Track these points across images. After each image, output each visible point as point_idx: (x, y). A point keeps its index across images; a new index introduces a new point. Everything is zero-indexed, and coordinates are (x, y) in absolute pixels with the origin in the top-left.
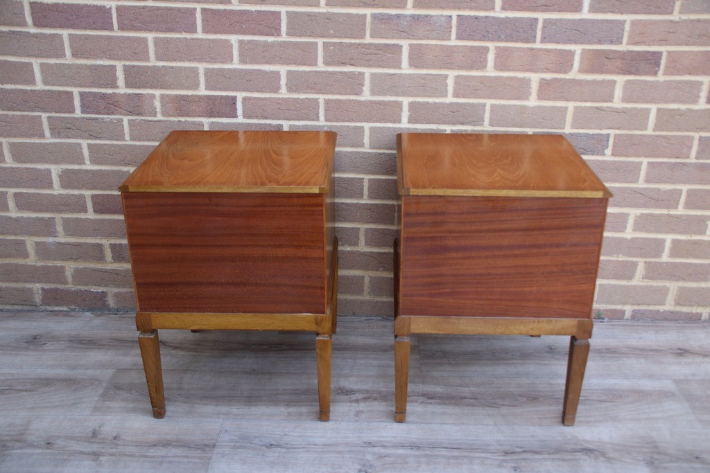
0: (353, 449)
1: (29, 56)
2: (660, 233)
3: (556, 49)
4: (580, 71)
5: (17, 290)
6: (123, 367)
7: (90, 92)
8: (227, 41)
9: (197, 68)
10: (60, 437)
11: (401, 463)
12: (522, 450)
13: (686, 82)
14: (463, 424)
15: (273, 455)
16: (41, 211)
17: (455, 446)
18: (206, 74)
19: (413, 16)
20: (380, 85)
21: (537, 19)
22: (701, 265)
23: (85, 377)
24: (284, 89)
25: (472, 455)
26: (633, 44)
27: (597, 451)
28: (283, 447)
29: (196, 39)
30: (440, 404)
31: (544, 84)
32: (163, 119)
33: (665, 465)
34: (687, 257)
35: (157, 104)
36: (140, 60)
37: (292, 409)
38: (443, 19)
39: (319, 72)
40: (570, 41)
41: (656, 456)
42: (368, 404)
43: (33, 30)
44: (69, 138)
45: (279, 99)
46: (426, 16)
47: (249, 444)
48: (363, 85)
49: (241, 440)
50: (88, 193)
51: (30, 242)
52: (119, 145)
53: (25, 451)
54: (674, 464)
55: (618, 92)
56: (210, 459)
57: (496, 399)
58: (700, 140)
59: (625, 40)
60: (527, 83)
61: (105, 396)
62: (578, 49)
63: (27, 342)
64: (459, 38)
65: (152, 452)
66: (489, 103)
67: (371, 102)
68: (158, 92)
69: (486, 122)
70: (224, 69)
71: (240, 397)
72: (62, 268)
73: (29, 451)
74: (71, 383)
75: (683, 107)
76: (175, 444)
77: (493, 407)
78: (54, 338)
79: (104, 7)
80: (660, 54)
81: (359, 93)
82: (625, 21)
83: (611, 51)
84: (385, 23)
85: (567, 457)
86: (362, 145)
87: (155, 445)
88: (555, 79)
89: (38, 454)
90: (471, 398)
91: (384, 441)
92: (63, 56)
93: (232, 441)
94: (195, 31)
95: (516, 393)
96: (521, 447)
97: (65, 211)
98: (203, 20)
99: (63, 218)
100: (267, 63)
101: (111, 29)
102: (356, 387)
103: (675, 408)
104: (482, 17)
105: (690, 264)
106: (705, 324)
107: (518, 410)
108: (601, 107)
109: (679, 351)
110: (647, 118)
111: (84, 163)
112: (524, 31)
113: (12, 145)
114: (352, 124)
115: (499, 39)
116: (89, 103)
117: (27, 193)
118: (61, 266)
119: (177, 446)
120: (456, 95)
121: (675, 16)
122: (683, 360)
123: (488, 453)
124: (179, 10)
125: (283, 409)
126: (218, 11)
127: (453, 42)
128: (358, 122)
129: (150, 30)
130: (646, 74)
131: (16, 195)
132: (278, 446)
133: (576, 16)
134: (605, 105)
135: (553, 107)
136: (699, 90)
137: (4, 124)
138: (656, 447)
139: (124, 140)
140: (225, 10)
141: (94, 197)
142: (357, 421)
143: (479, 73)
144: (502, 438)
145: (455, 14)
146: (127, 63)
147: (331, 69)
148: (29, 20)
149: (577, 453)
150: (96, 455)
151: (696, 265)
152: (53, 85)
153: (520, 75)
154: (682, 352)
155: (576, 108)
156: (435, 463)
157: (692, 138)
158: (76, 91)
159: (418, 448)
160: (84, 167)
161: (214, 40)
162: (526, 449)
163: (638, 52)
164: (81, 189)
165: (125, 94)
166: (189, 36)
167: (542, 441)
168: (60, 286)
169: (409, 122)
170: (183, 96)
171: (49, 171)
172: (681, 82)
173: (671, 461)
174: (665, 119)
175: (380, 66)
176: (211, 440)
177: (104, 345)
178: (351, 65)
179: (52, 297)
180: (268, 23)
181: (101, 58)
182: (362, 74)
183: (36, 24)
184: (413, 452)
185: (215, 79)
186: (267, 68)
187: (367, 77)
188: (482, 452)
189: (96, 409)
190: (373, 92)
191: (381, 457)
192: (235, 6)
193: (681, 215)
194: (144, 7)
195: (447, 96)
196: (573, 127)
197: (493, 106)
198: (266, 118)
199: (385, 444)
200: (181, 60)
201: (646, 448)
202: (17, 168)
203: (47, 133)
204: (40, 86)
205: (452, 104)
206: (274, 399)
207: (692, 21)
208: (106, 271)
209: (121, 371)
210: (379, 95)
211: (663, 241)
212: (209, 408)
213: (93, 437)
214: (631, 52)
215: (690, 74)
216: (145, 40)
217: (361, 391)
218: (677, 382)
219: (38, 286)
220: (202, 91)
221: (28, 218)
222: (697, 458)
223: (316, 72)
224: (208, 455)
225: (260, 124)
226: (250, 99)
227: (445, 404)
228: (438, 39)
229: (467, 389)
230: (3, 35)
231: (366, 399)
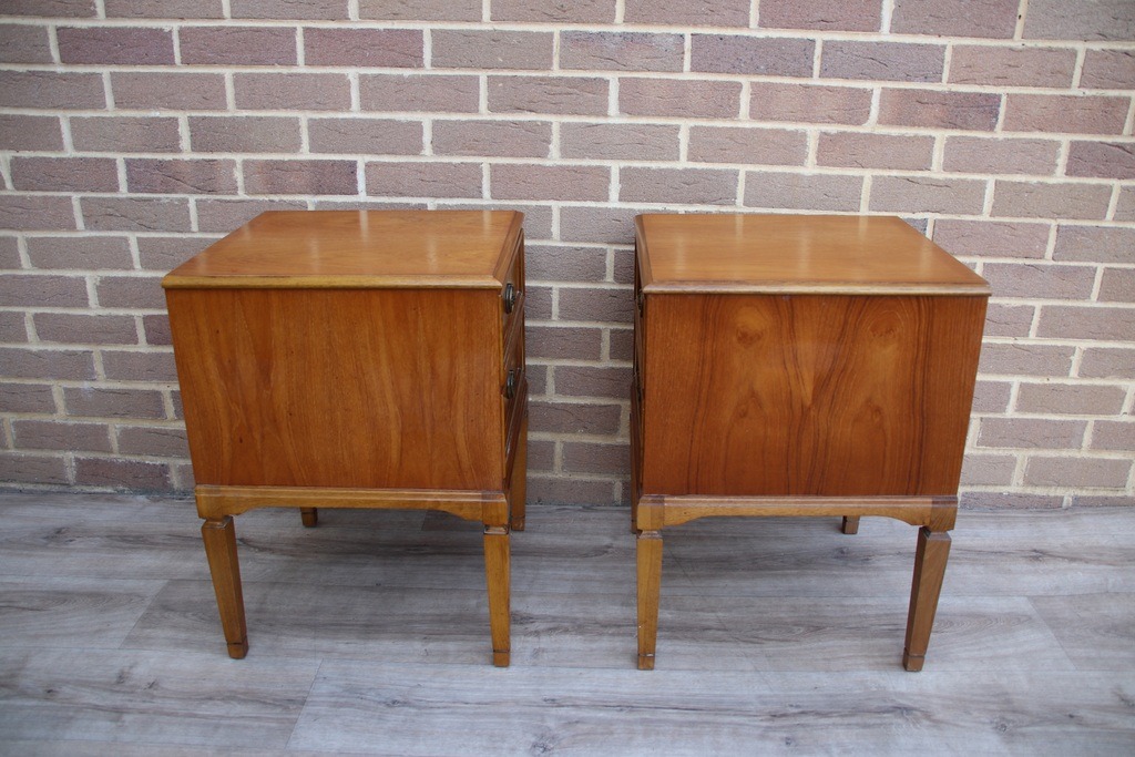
0: (527, 709)
1: (55, 107)
2: (1003, 373)
3: (843, 88)
4: (880, 122)
5: (43, 461)
6: (179, 577)
7: (140, 160)
8: (342, 77)
9: (297, 119)
10: (68, 682)
11: (602, 734)
12: (800, 710)
13: (1037, 142)
14: (705, 670)
15: (395, 718)
16: (71, 341)
17: (692, 706)
18: (310, 128)
19: (624, 36)
20: (576, 141)
21: (813, 41)
22: (1063, 423)
23: (121, 591)
24: (428, 150)
25: (719, 719)
26: (957, 82)
27: (916, 709)
28: (414, 707)
29: (295, 75)
30: (669, 638)
31: (826, 140)
32: (248, 197)
33: (1024, 730)
34: (1043, 412)
35: (239, 175)
36: (213, 109)
37: (431, 646)
38: (671, 39)
39: (481, 122)
40: (863, 76)
41: (1010, 716)
42: (553, 638)
43: (61, 69)
44: (111, 230)
45: (420, 164)
46: (645, 35)
47: (359, 700)
48: (549, 142)
49: (347, 694)
50: (138, 313)
51: (58, 388)
52: (181, 239)
53: (12, 702)
54: (1037, 728)
55: (938, 156)
56: (294, 722)
57: (758, 630)
58: (1058, 231)
59: (945, 76)
60: (800, 139)
61: (147, 621)
62: (876, 87)
63: (47, 538)
64: (694, 69)
65: (206, 709)
66: (743, 169)
67: (562, 168)
68: (239, 158)
69: (740, 200)
70: (337, 119)
71: (353, 625)
72: (104, 429)
73: (19, 702)
74: (99, 599)
75: (1034, 180)
76: (242, 697)
77: (752, 642)
78: (86, 533)
79: (161, 30)
80: (998, 97)
81: (543, 154)
82: (944, 47)
83: (925, 91)
84: (582, 46)
85: (872, 721)
86: (548, 236)
87: (211, 699)
88: (843, 134)
89: (32, 707)
90: (719, 630)
91: (576, 698)
92: (102, 106)
93: (332, 694)
94: (294, 63)
95: (789, 620)
96: (797, 707)
97: (107, 342)
98: (306, 46)
99: (103, 353)
100: (402, 109)
101: (171, 63)
102: (536, 612)
103: (1033, 639)
104: (730, 37)
105: (1047, 421)
106: (1068, 513)
107: (792, 647)
108: (913, 177)
109: (1035, 554)
110: (982, 196)
111: (132, 268)
112: (794, 59)
113: (31, 242)
114: (534, 203)
115: (757, 72)
116: (141, 176)
117: (52, 314)
118: (102, 426)
119: (245, 701)
120: (692, 157)
121: (1017, 43)
122: (1041, 566)
123: (745, 716)
124: (270, 31)
125: (418, 646)
126: (329, 31)
127: (687, 75)
128: (542, 199)
129: (229, 64)
130: (978, 128)
131: (36, 317)
132: (405, 704)
133: (873, 38)
134: (919, 174)
135: (842, 177)
136: (1056, 155)
137: (20, 210)
138: (1008, 702)
139: (190, 231)
140: (339, 30)
141: (146, 319)
142: (535, 665)
143: (728, 124)
144: (767, 692)
145: (688, 31)
146: (195, 114)
147: (499, 117)
148: (55, 54)
149: (885, 715)
150: (118, 712)
151: (1054, 423)
152: (88, 150)
153: (790, 127)
154: (1038, 555)
155: (875, 178)
156: (658, 733)
157: (1048, 228)
158: (120, 158)
159: (631, 708)
160: (132, 274)
161: (323, 76)
162: (805, 709)
163: (966, 93)
164: (128, 307)
165: (191, 161)
166: (285, 70)
167: (831, 696)
168: (102, 456)
169: (620, 200)
170: (276, 162)
171: (82, 281)
172: (1029, 142)
173: (1033, 724)
174: (1009, 197)
175: (575, 113)
176: (299, 692)
177: (158, 544)
178: (531, 111)
179: (93, 472)
180: (404, 49)
181: (157, 107)
182: (547, 125)
183: (65, 60)
184: (623, 716)
185: (324, 135)
186: (402, 116)
187: (555, 129)
188: (735, 715)
189: (131, 640)
190: (565, 153)
191: (571, 723)
192: (355, 22)
193: (1033, 346)
194: (219, 29)
195: (678, 159)
196: (871, 209)
197: (749, 174)
198: (401, 194)
199: (578, 703)
200: (274, 107)
201: (994, 703)
202: (39, 276)
203: (80, 223)
204: (69, 152)
205: (686, 171)
206: (405, 629)
207: (1040, 49)
208: (166, 433)
209: (177, 582)
210: (573, 157)
211: (1008, 386)
212: (302, 642)
213: (118, 683)
214: (955, 93)
215: (1041, 130)
216: (220, 78)
217: (543, 618)
218: (1034, 599)
219: (71, 455)
220: (305, 154)
221: (54, 352)
222: (1071, 716)
223: (477, 122)
224: (294, 716)
225: (392, 204)
226: (376, 165)
227: (676, 638)
228: (664, 71)
229: (713, 614)
230: (19, 77)
231: (551, 630)
